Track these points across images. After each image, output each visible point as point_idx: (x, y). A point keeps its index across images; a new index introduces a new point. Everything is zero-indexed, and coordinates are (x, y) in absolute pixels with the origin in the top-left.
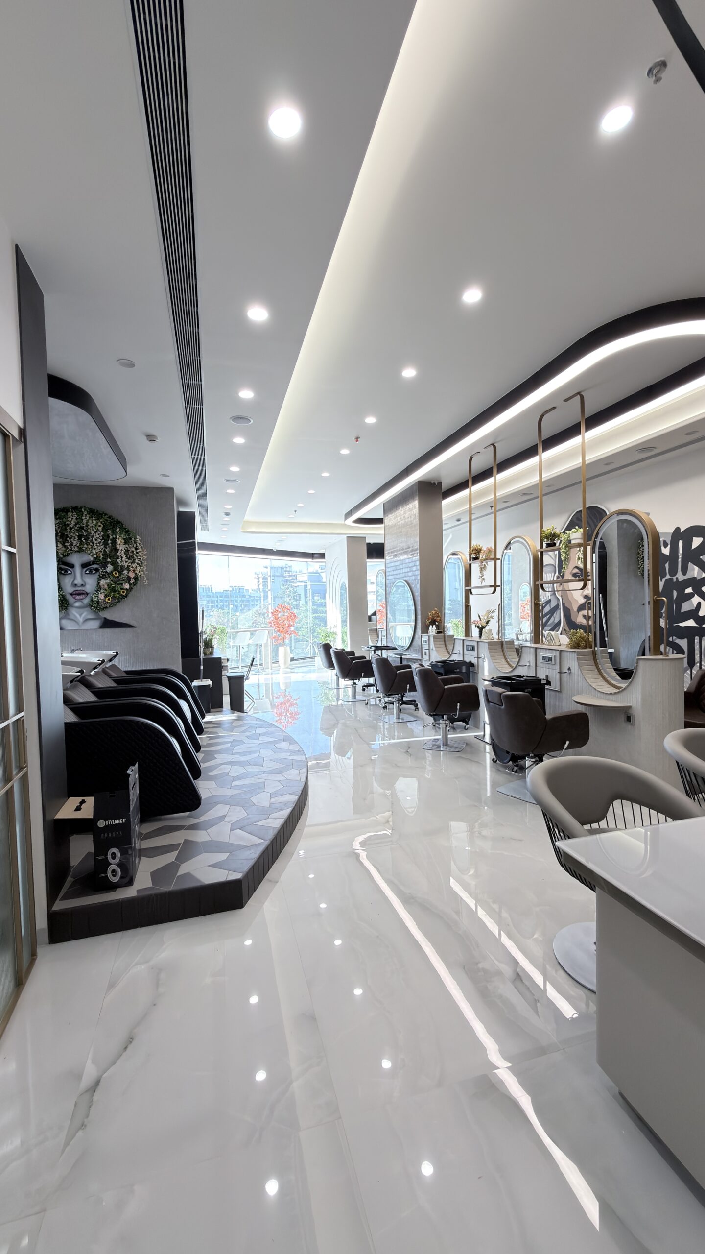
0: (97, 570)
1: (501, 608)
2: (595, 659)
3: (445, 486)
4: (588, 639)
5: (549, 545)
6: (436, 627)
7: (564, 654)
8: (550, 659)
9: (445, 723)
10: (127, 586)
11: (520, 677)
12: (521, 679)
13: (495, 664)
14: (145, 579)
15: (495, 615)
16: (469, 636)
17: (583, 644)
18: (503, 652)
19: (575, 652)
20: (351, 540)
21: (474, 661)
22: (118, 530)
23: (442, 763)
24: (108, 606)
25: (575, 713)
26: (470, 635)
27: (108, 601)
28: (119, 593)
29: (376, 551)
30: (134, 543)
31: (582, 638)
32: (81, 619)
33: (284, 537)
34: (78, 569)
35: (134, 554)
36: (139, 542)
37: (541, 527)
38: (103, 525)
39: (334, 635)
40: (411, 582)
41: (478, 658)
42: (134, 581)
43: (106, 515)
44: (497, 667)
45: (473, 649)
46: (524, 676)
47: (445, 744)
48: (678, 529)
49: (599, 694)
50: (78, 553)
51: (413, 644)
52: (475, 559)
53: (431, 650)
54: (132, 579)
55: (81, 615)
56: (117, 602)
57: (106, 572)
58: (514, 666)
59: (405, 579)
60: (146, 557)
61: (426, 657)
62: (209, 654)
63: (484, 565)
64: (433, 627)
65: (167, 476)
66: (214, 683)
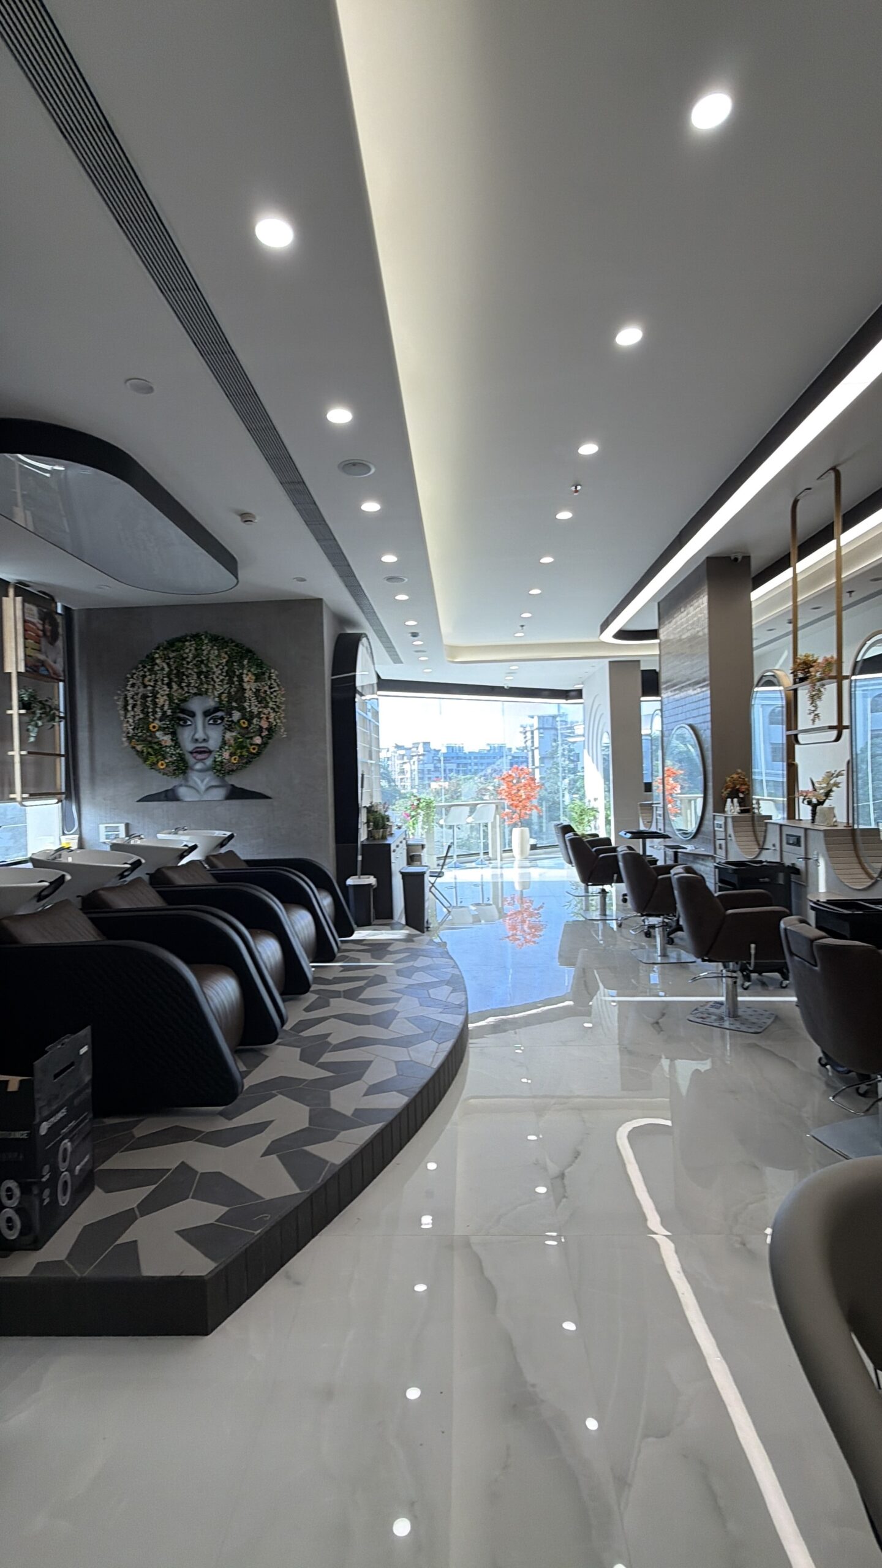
0: (222, 718)
1: (850, 766)
3: (756, 565)
6: (739, 803)
9: (732, 977)
10: (258, 740)
13: (840, 876)
14: (282, 730)
15: (843, 780)
16: (794, 818)
18: (856, 849)
20: (618, 667)
21: (800, 864)
22: (245, 662)
24: (235, 768)
26: (797, 818)
27: (235, 762)
28: (248, 751)
29: (651, 683)
30: (269, 679)
32: (202, 787)
33: (514, 667)
34: (199, 719)
35: (267, 695)
36: (274, 677)
38: (229, 656)
39: (594, 812)
40: (698, 726)
41: (807, 859)
42: (267, 733)
43: (233, 642)
45: (798, 843)
47: (732, 1014)
50: (199, 697)
51: (703, 829)
52: (802, 680)
53: (729, 842)
54: (264, 730)
55: (202, 781)
56: (247, 763)
57: (232, 721)
58: (872, 877)
59: (691, 722)
60: (284, 699)
61: (721, 853)
62: (378, 839)
63: (819, 690)
64: (732, 802)
65: (303, 580)
66: (378, 881)
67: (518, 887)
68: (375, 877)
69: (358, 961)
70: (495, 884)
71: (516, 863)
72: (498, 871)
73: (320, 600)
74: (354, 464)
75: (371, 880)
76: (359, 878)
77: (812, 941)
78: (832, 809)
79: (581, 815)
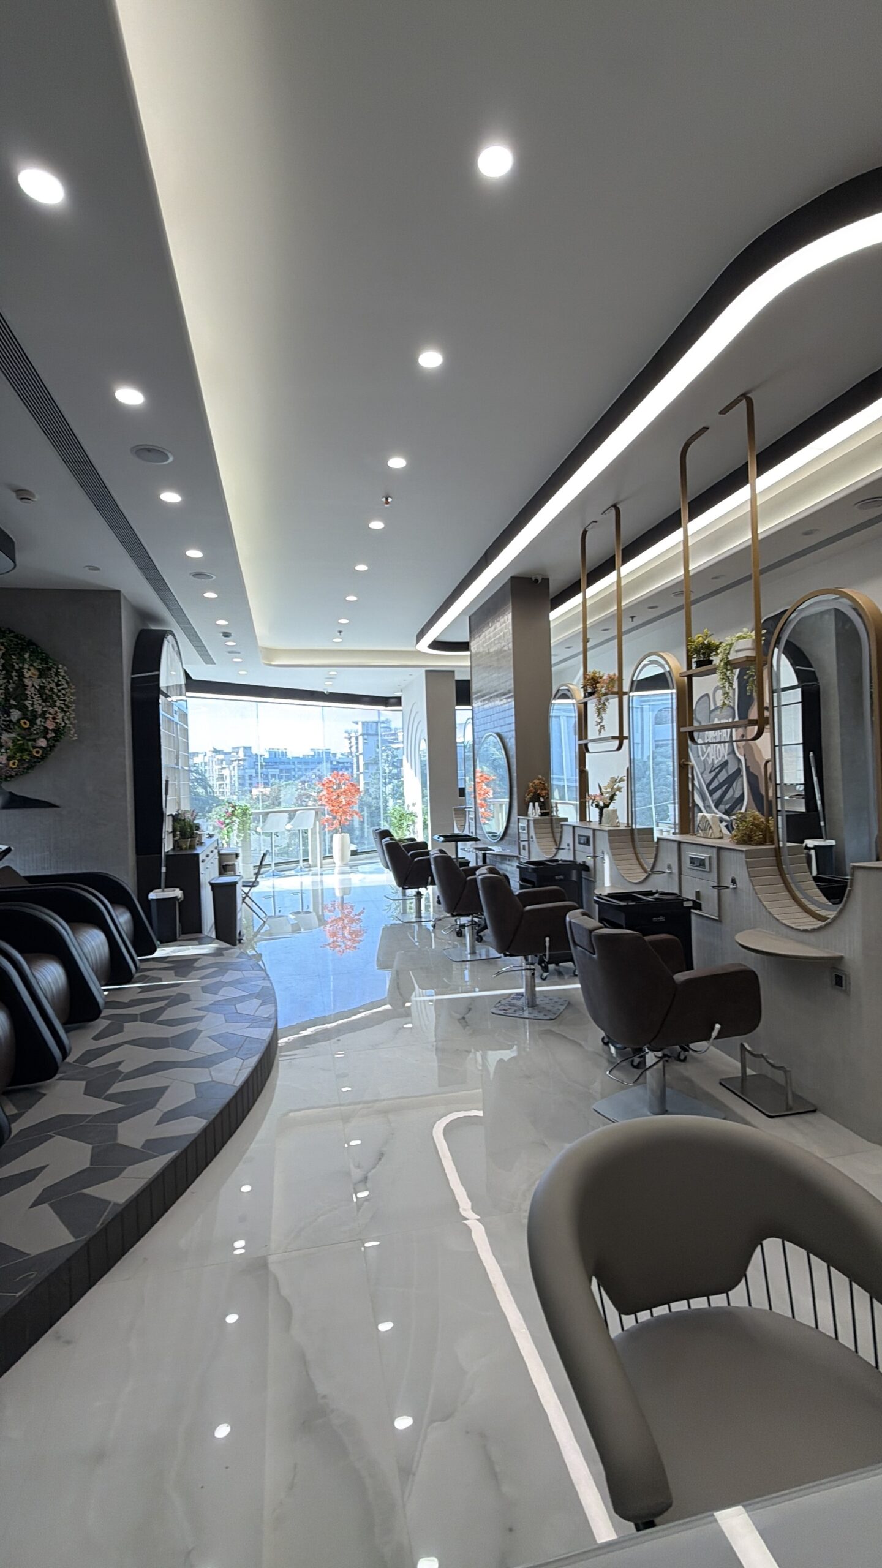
1: (630, 773)
2: (779, 864)
3: (554, 588)
4: (768, 827)
5: (700, 664)
6: (540, 806)
7: (724, 854)
8: (702, 863)
9: (530, 969)
10: (42, 743)
11: (650, 893)
12: (650, 898)
14: (72, 732)
15: (623, 784)
16: (585, 820)
17: (757, 836)
18: (634, 847)
19: (742, 851)
20: (434, 676)
21: (590, 862)
22: (27, 656)
24: (13, 773)
25: (736, 967)
26: (588, 819)
27: (14, 767)
28: (30, 754)
29: (464, 693)
30: (56, 676)
31: (757, 826)
33: (334, 672)
35: (53, 692)
36: (62, 674)
37: (689, 633)
38: (5, 648)
39: (413, 817)
40: (504, 735)
41: (595, 857)
42: (53, 735)
43: (11, 632)
44: (621, 872)
45: (587, 843)
46: (657, 893)
47: (530, 1003)
49: (783, 928)
51: (510, 831)
52: (591, 694)
53: (531, 842)
54: (50, 732)
56: (28, 768)
57: (11, 721)
58: (646, 874)
59: (498, 730)
60: (75, 698)
61: (525, 853)
62: (186, 849)
63: (604, 704)
64: (534, 806)
65: (96, 569)
66: (184, 894)
67: (338, 894)
68: (181, 890)
69: (160, 980)
70: (315, 891)
71: (337, 870)
72: (318, 878)
73: (119, 592)
74: (149, 450)
75: (178, 893)
76: (163, 891)
77: (591, 931)
78: (615, 811)
79: (400, 820)
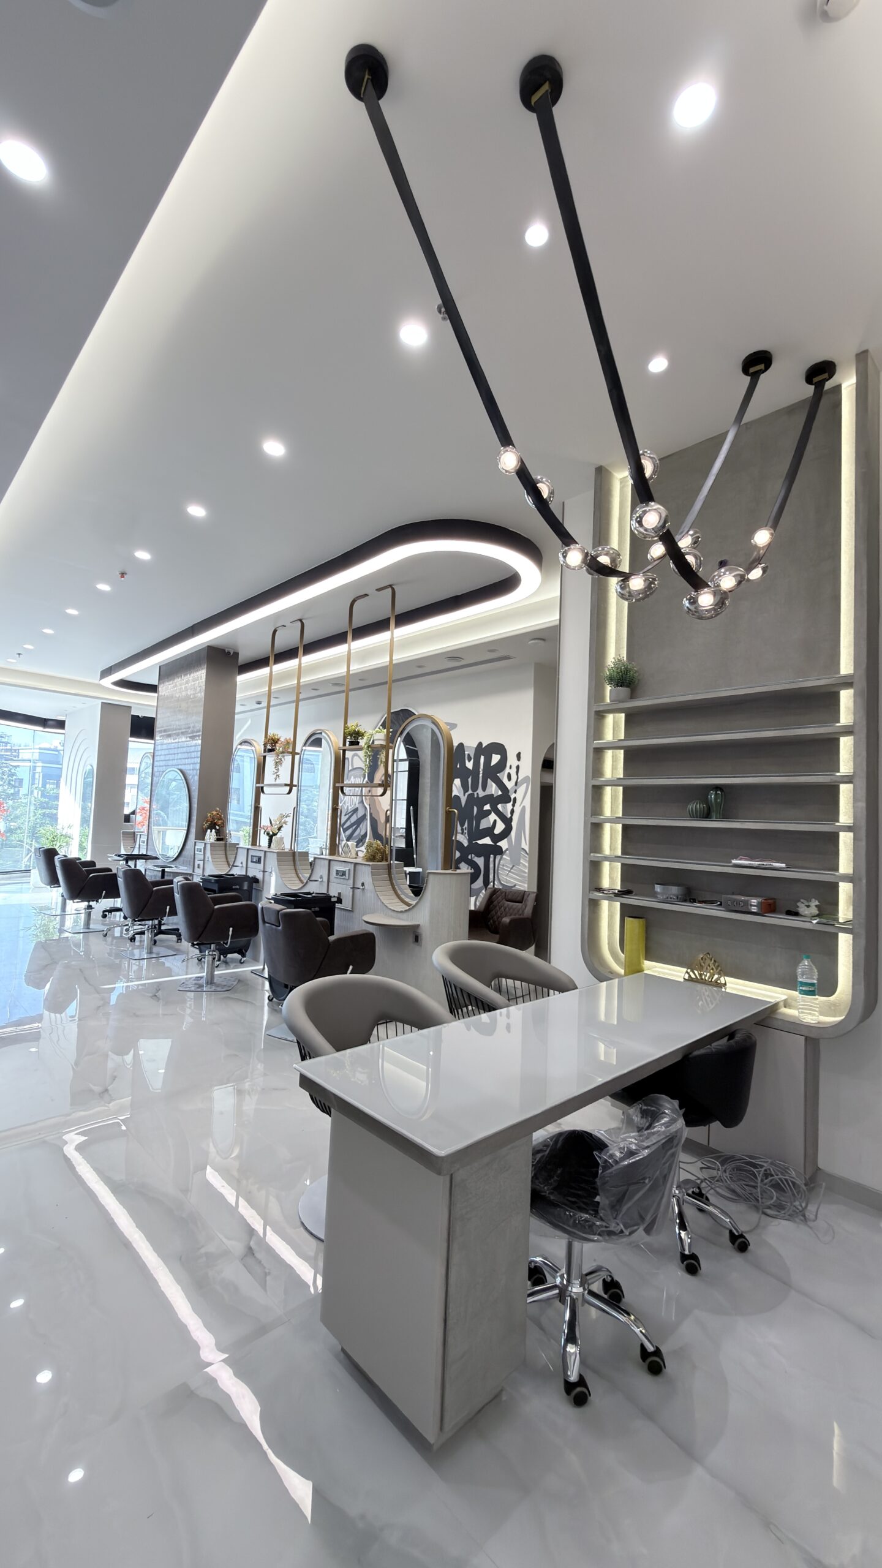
1: (296, 810)
2: (390, 874)
3: (243, 658)
4: (385, 851)
5: (352, 743)
6: (216, 833)
7: (358, 867)
8: (344, 873)
9: (212, 955)
11: (309, 893)
12: (309, 896)
13: (283, 879)
15: (290, 820)
16: (256, 845)
17: (379, 856)
18: (295, 865)
19: (369, 865)
20: (108, 708)
21: (259, 876)
23: (204, 1008)
25: (361, 933)
26: (258, 844)
31: (379, 850)
37: (346, 722)
40: (188, 772)
41: (264, 871)
44: (286, 883)
45: (259, 861)
46: (313, 893)
47: (209, 982)
48: (480, 744)
49: (390, 911)
51: (184, 853)
52: (270, 751)
53: (206, 862)
58: (305, 881)
59: (180, 767)
61: (199, 871)
63: (281, 759)
64: (211, 831)
77: (279, 912)
78: (282, 839)
